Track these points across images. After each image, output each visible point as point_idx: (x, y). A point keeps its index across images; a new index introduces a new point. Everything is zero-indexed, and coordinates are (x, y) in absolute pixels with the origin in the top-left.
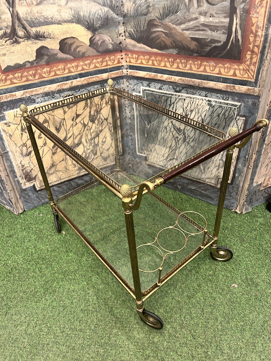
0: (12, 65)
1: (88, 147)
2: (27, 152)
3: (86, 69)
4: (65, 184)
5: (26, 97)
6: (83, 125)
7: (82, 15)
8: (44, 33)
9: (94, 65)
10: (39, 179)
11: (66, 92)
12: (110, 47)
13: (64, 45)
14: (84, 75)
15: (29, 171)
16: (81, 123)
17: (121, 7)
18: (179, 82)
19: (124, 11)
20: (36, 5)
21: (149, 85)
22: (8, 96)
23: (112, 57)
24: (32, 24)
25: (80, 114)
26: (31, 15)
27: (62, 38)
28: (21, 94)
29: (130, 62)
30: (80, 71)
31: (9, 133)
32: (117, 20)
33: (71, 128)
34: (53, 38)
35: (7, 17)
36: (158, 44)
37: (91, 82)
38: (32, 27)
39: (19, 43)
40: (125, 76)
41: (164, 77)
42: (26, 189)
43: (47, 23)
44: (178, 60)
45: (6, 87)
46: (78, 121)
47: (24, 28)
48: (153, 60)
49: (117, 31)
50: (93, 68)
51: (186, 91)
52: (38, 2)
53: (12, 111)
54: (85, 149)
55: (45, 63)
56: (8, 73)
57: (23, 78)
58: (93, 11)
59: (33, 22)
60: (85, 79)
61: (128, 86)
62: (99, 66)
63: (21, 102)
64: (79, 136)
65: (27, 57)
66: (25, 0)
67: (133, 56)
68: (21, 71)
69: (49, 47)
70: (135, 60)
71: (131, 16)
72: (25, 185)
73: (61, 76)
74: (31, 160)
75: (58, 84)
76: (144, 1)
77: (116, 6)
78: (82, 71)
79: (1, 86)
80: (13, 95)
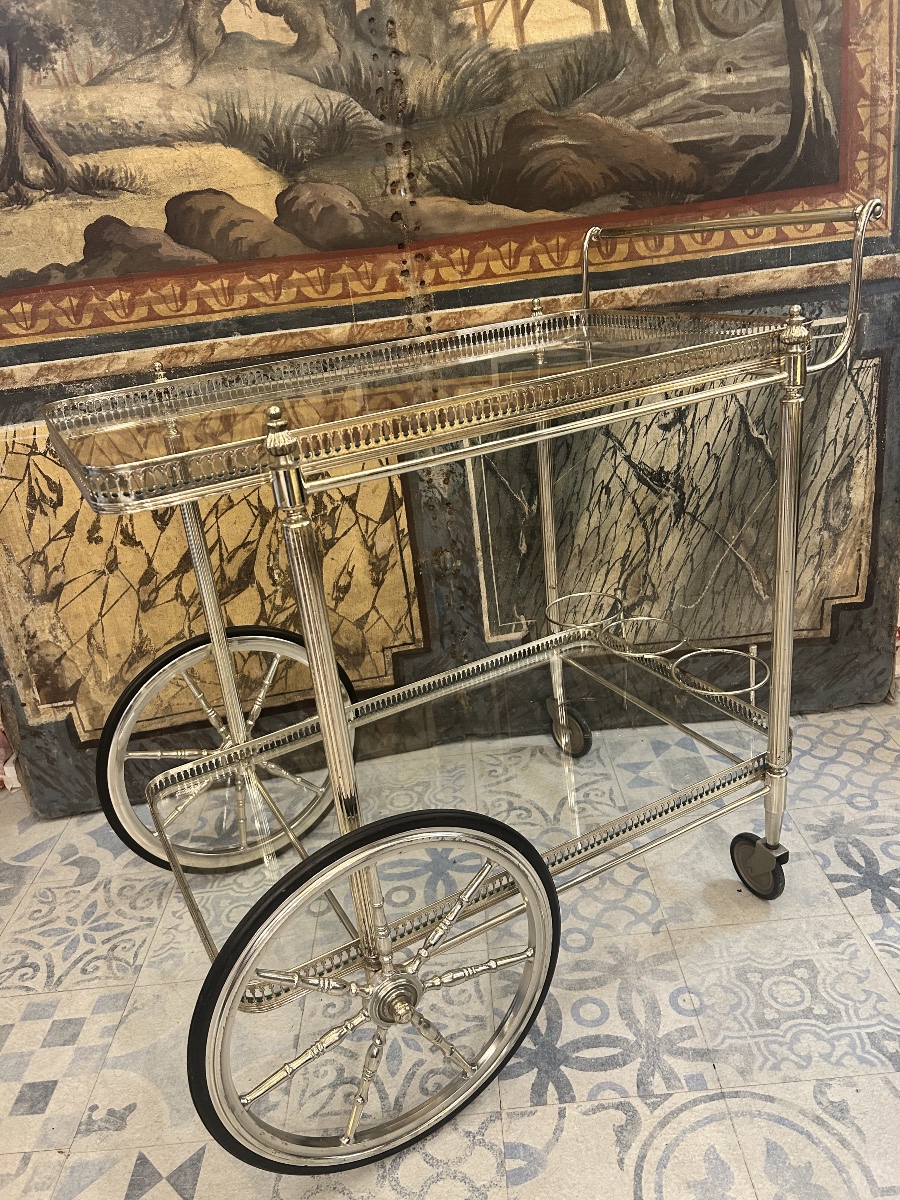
0: (5, 275)
1: (278, 602)
2: (47, 584)
3: (266, 305)
5: (48, 386)
7: (247, 118)
8: (112, 172)
9: (294, 290)
10: (88, 697)
12: (357, 227)
13: (183, 215)
16: (249, 502)
17: (392, 91)
19: (405, 102)
20: (88, 84)
23: (367, 266)
24: (71, 143)
26: (69, 115)
27: (176, 190)
28: (30, 375)
29: (438, 280)
30: (241, 308)
32: (381, 136)
33: (211, 519)
34: (144, 192)
37: (283, 349)
38: (70, 155)
39: (28, 203)
42: (41, 726)
47: (46, 155)
49: (380, 173)
50: (292, 302)
52: (95, 74)
54: (268, 606)
55: (113, 275)
57: (39, 322)
58: (288, 104)
59: (76, 138)
60: (260, 340)
63: (27, 400)
64: (242, 555)
65: (54, 252)
66: (53, 70)
67: (452, 256)
68: (34, 295)
69: (131, 220)
70: (460, 268)
71: (436, 117)
72: (37, 712)
73: (173, 322)
74: (59, 619)
75: (161, 349)
76: (486, 58)
77: (374, 88)
78: (248, 311)
80: (3, 377)
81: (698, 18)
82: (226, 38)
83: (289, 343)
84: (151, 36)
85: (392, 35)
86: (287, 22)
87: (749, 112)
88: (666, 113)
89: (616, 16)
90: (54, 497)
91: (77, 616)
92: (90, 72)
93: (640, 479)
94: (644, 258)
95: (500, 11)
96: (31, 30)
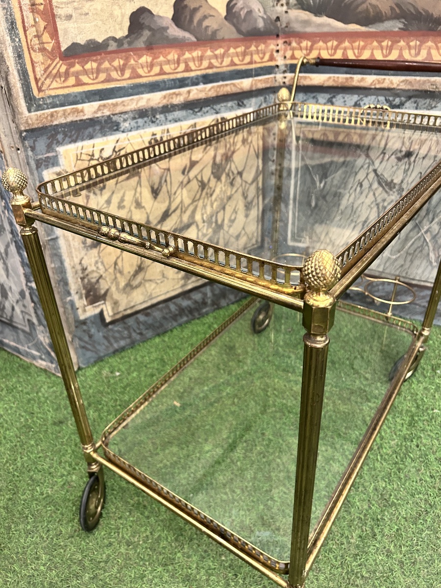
0: (82, 43)
1: (205, 231)
3: (217, 67)
4: (158, 309)
5: (103, 117)
6: (200, 184)
9: (230, 59)
10: (112, 298)
11: (177, 112)
14: (211, 78)
15: (94, 280)
18: (400, 87)
21: (330, 102)
22: (69, 111)
23: (262, 47)
25: (198, 159)
28: (93, 110)
29: (293, 57)
30: (205, 69)
36: (360, 13)
37: (222, 93)
40: (280, 87)
41: (367, 80)
42: (86, 319)
44: (402, 43)
45: (66, 91)
46: (192, 174)
48: (345, 49)
50: (228, 66)
51: (415, 102)
53: (72, 146)
54: (200, 234)
56: (72, 60)
57: (101, 75)
60: (212, 87)
62: (238, 62)
63: (92, 126)
64: (191, 208)
65: (112, 28)
67: (302, 45)
68: (99, 57)
69: (155, 11)
70: (305, 52)
72: (85, 311)
73: (172, 77)
74: (100, 257)
75: (164, 93)
78: (208, 71)
79: (56, 88)
80: (78, 111)
83: (224, 89)
91: (110, 254)
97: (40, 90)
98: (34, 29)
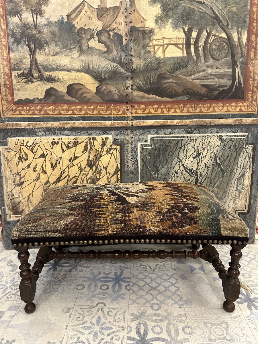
0: (24, 99)
2: (20, 181)
3: (90, 114)
5: (29, 128)
6: (79, 168)
7: (91, 67)
8: (55, 77)
9: (98, 111)
11: (67, 131)
12: (116, 97)
13: (72, 89)
14: (87, 119)
15: (17, 202)
16: (78, 165)
17: (130, 64)
19: (133, 67)
20: (53, 55)
22: (15, 124)
23: (118, 107)
24: (46, 69)
25: (79, 156)
26: (46, 62)
27: (71, 83)
28: (25, 125)
29: (136, 113)
30: (83, 114)
31: (8, 158)
32: (125, 75)
33: (67, 169)
34: (62, 82)
35: (27, 61)
37: (93, 126)
38: (45, 71)
39: (33, 82)
40: (130, 127)
42: (10, 222)
43: (59, 69)
45: (14, 116)
46: (75, 162)
47: (39, 71)
49: (124, 84)
50: (97, 114)
52: (55, 53)
53: (14, 138)
55: (51, 102)
56: (19, 105)
57: (30, 112)
58: (102, 65)
59: (48, 68)
60: (87, 123)
61: (132, 137)
62: (103, 113)
63: (23, 131)
64: (74, 180)
65: (37, 95)
66: (45, 51)
67: (140, 107)
68: (30, 105)
69: (58, 89)
70: (142, 110)
71: (140, 72)
72: (10, 217)
73: (65, 116)
74: (21, 191)
75: (61, 122)
76: (154, 59)
77: (125, 63)
78: (85, 115)
79: (10, 115)
80: (18, 124)
81: (209, 55)
82: (89, 48)
83: (94, 124)
84: (70, 46)
85: (131, 51)
86: (105, 46)
87: (221, 79)
88: (200, 77)
89: (189, 53)
90: (26, 158)
91: (26, 191)
92: (54, 52)
93: (186, 171)
94: (191, 112)
95: (159, 48)
96: (40, 41)
97: (4, 115)
98: (5, 93)
